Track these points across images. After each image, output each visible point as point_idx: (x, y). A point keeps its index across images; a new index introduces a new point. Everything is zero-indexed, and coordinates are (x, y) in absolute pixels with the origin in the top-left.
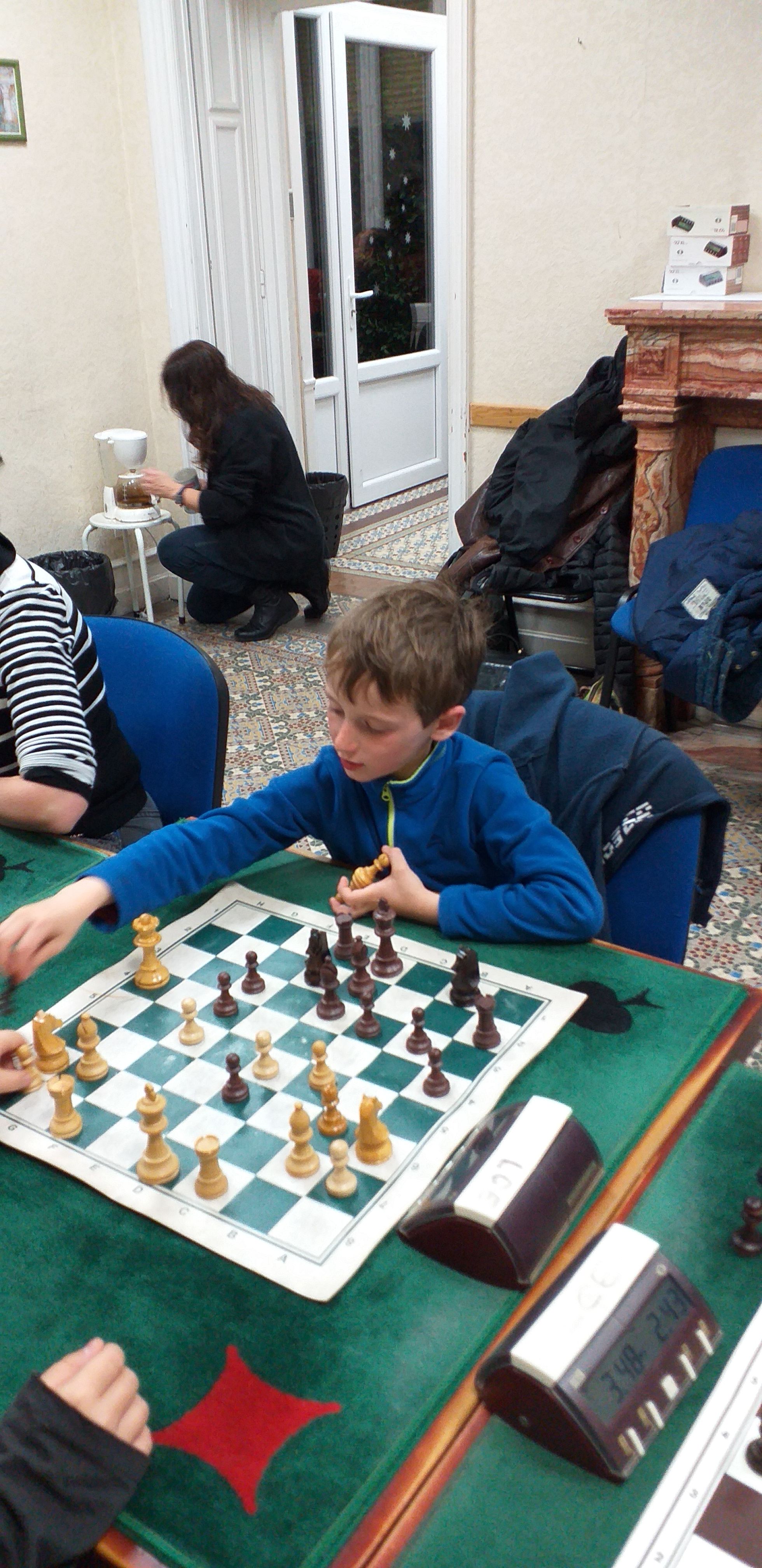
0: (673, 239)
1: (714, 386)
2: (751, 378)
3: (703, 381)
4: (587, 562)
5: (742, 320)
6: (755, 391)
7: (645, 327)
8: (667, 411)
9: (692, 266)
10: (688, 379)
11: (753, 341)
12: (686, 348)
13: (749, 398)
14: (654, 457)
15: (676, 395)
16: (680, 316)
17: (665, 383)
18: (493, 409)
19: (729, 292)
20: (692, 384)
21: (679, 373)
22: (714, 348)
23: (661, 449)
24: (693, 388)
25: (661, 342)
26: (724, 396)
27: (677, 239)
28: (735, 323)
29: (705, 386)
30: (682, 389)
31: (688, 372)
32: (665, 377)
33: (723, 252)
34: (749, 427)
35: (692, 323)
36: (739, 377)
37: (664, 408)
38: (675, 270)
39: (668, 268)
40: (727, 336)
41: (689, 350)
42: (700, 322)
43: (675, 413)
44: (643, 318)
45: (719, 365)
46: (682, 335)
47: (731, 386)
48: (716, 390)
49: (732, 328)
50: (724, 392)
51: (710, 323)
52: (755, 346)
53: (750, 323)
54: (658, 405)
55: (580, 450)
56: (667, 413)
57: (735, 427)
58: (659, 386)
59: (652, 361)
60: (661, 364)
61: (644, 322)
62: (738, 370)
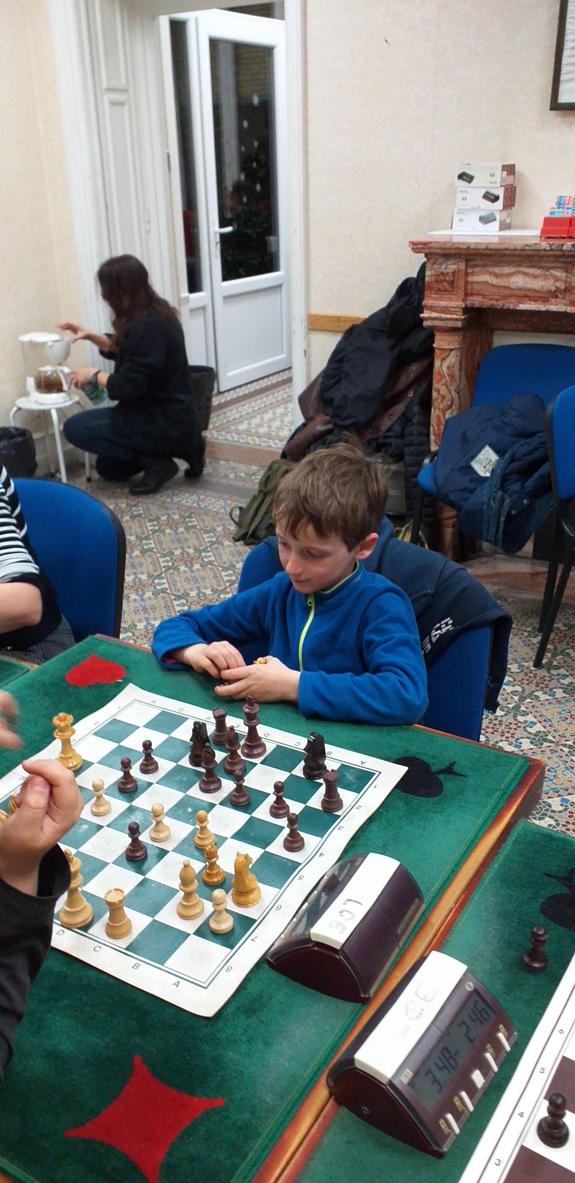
0: (459, 189)
1: (491, 299)
2: (520, 293)
3: (484, 296)
4: (398, 433)
5: (511, 250)
6: (522, 303)
7: (439, 255)
8: (457, 318)
9: (473, 209)
10: (472, 294)
11: (521, 266)
12: (470, 271)
13: (518, 308)
14: (446, 354)
15: (463, 306)
16: (466, 247)
17: (454, 297)
18: (326, 317)
19: (501, 229)
20: (475, 298)
21: (466, 288)
22: (491, 271)
23: (452, 347)
24: (476, 301)
25: (451, 267)
26: (500, 307)
27: (462, 189)
28: (507, 252)
29: (485, 300)
30: (468, 302)
31: (472, 289)
32: (455, 293)
33: (497, 198)
34: (518, 331)
35: (475, 252)
36: (510, 293)
37: (455, 316)
38: (461, 212)
39: (456, 211)
40: (502, 262)
41: (473, 272)
42: (480, 251)
43: (462, 320)
44: (438, 248)
45: (495, 283)
46: (467, 261)
47: (504, 299)
48: (493, 302)
49: (504, 255)
50: (500, 304)
51: (488, 252)
52: (522, 269)
53: (518, 252)
54: (449, 314)
55: (392, 348)
56: (456, 320)
57: (508, 330)
58: (451, 300)
59: (445, 280)
60: (452, 283)
61: (439, 251)
62: (509, 288)
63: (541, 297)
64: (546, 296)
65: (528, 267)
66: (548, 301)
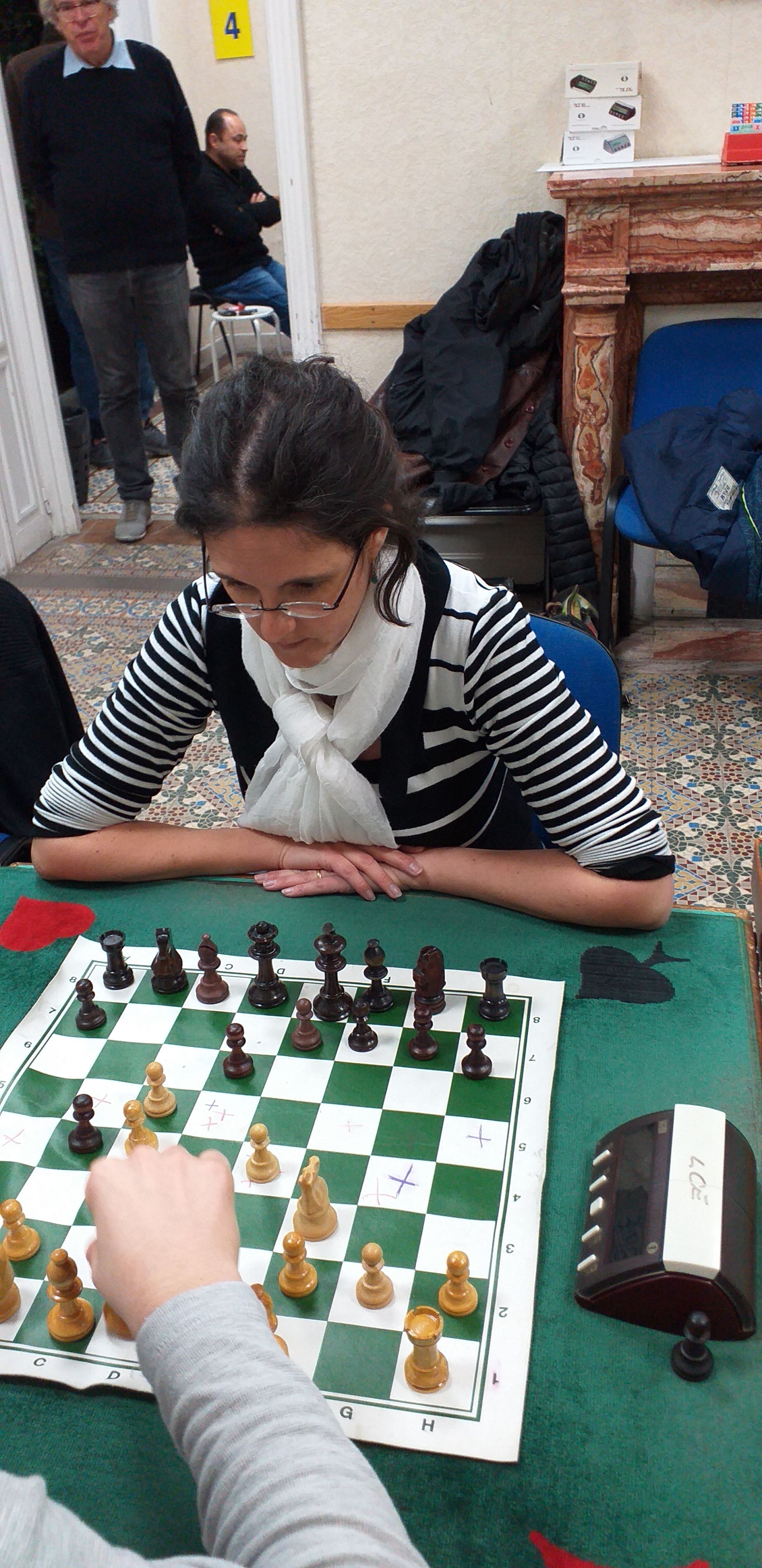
0: (572, 102)
1: (667, 260)
2: (710, 248)
3: (656, 256)
4: (528, 466)
6: (714, 262)
7: (590, 199)
9: (596, 130)
10: (639, 255)
11: (711, 207)
12: (635, 220)
13: (708, 269)
14: (599, 345)
15: (628, 273)
16: (637, 184)
17: (614, 260)
20: (643, 259)
21: (630, 246)
22: (667, 218)
23: (607, 334)
24: (645, 264)
25: (609, 215)
26: (681, 270)
27: (577, 102)
29: (657, 261)
30: (633, 266)
31: (638, 247)
32: (615, 254)
33: (631, 113)
34: (684, 303)
35: (651, 190)
36: (694, 247)
37: (615, 288)
38: (575, 136)
39: (567, 134)
40: (685, 203)
41: (639, 222)
42: (659, 189)
43: (625, 293)
44: (593, 189)
45: (673, 236)
46: (632, 205)
47: (686, 258)
48: (670, 263)
49: (691, 193)
50: (681, 265)
51: (670, 190)
52: (713, 212)
53: (717, 187)
54: (605, 285)
56: (619, 293)
57: (670, 304)
58: (608, 265)
59: (600, 237)
60: (609, 240)
61: (594, 194)
62: (695, 241)
63: (743, 251)
64: (749, 248)
65: (723, 208)
66: (752, 256)
